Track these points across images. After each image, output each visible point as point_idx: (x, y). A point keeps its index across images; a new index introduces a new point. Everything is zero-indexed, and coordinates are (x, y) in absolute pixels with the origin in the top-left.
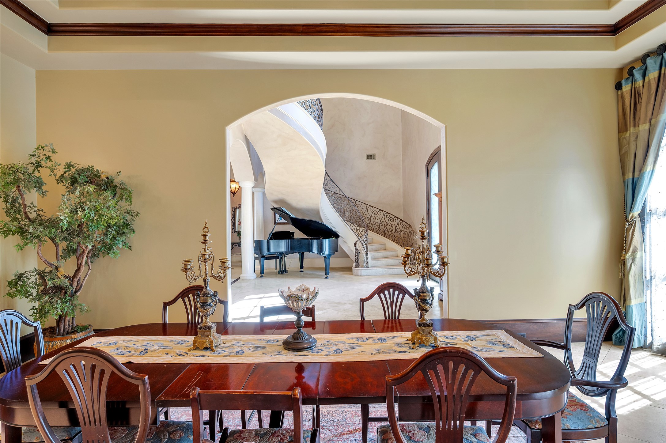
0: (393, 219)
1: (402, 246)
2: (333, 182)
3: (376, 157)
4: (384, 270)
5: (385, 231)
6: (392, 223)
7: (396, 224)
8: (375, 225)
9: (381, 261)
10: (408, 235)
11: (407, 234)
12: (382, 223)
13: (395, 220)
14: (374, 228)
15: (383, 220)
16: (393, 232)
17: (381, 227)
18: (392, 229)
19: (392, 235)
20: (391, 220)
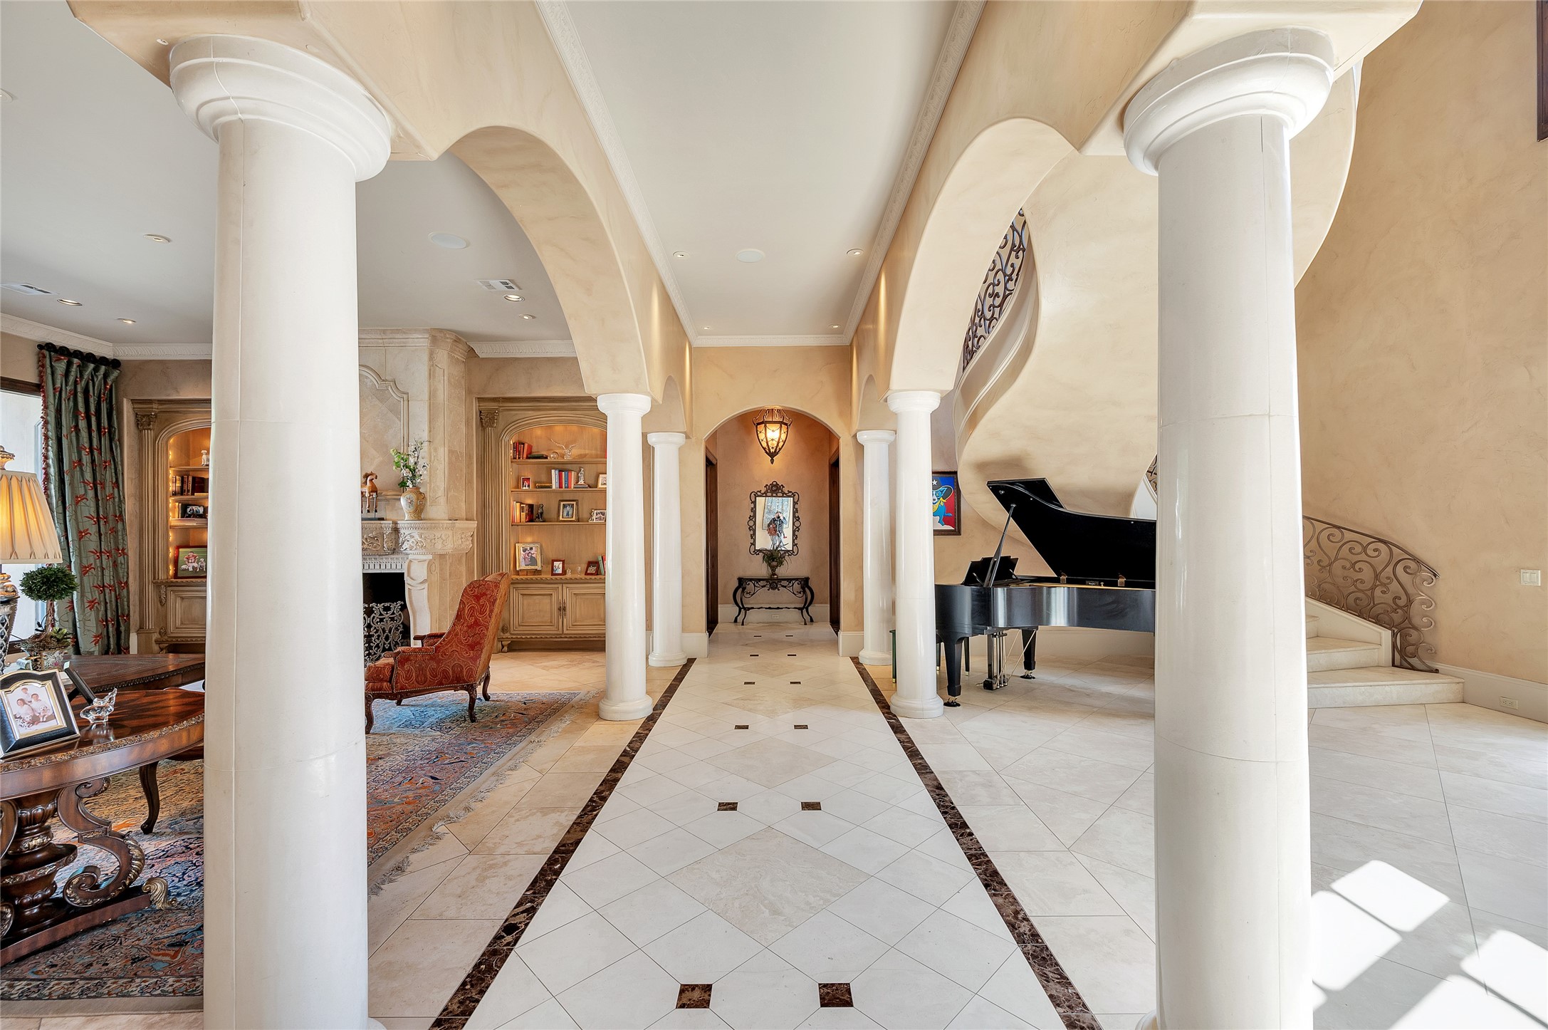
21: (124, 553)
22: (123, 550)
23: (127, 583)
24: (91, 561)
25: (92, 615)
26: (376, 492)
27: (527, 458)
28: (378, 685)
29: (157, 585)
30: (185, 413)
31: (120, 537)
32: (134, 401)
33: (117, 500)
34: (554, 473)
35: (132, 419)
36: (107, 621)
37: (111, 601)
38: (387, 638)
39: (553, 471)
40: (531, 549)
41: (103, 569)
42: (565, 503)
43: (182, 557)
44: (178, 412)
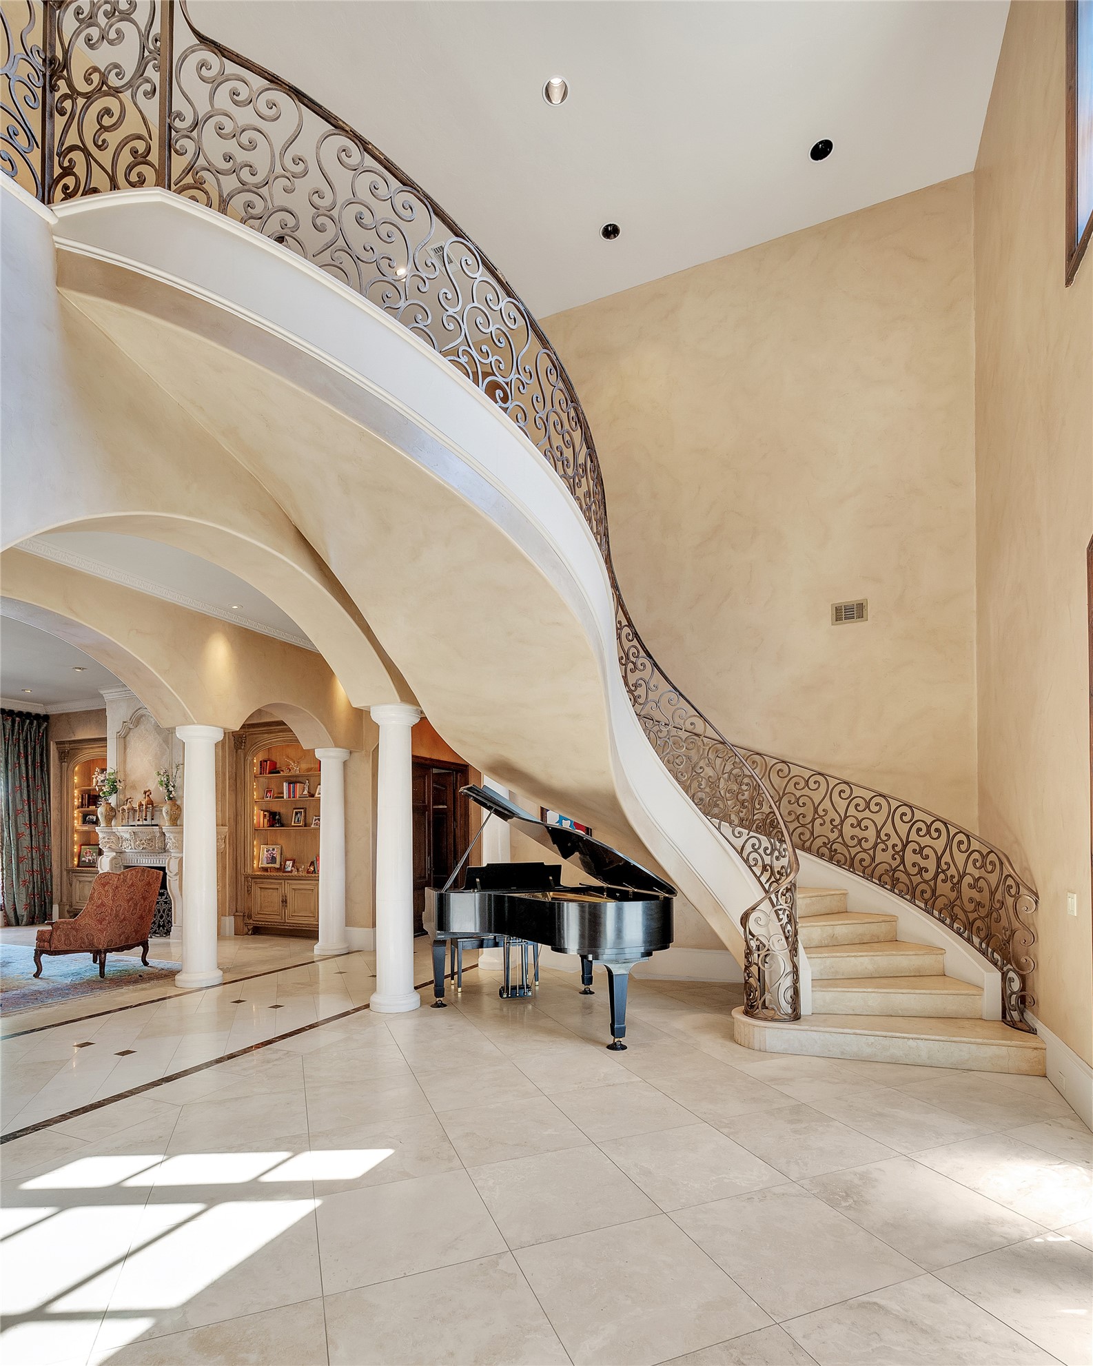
0: (929, 827)
1: (966, 935)
2: (681, 694)
3: (870, 611)
4: (864, 1039)
5: (895, 870)
6: (926, 841)
7: (940, 844)
8: (858, 849)
9: (860, 994)
10: (992, 893)
11: (986, 889)
12: (883, 842)
13: (937, 830)
14: (852, 859)
15: (888, 828)
16: (928, 876)
17: (880, 857)
18: (923, 863)
19: (923, 886)
20: (919, 830)
21: (49, 849)
22: (48, 846)
23: (50, 870)
24: (25, 854)
25: (23, 890)
26: (152, 804)
27: (270, 773)
28: (42, 944)
29: (68, 871)
30: (82, 749)
31: (47, 838)
32: (57, 743)
33: (45, 812)
34: (285, 785)
35: (57, 755)
36: (34, 895)
37: (37, 882)
38: (162, 917)
39: (285, 783)
40: (273, 849)
41: (32, 859)
42: (296, 810)
43: (83, 853)
44: (79, 749)
